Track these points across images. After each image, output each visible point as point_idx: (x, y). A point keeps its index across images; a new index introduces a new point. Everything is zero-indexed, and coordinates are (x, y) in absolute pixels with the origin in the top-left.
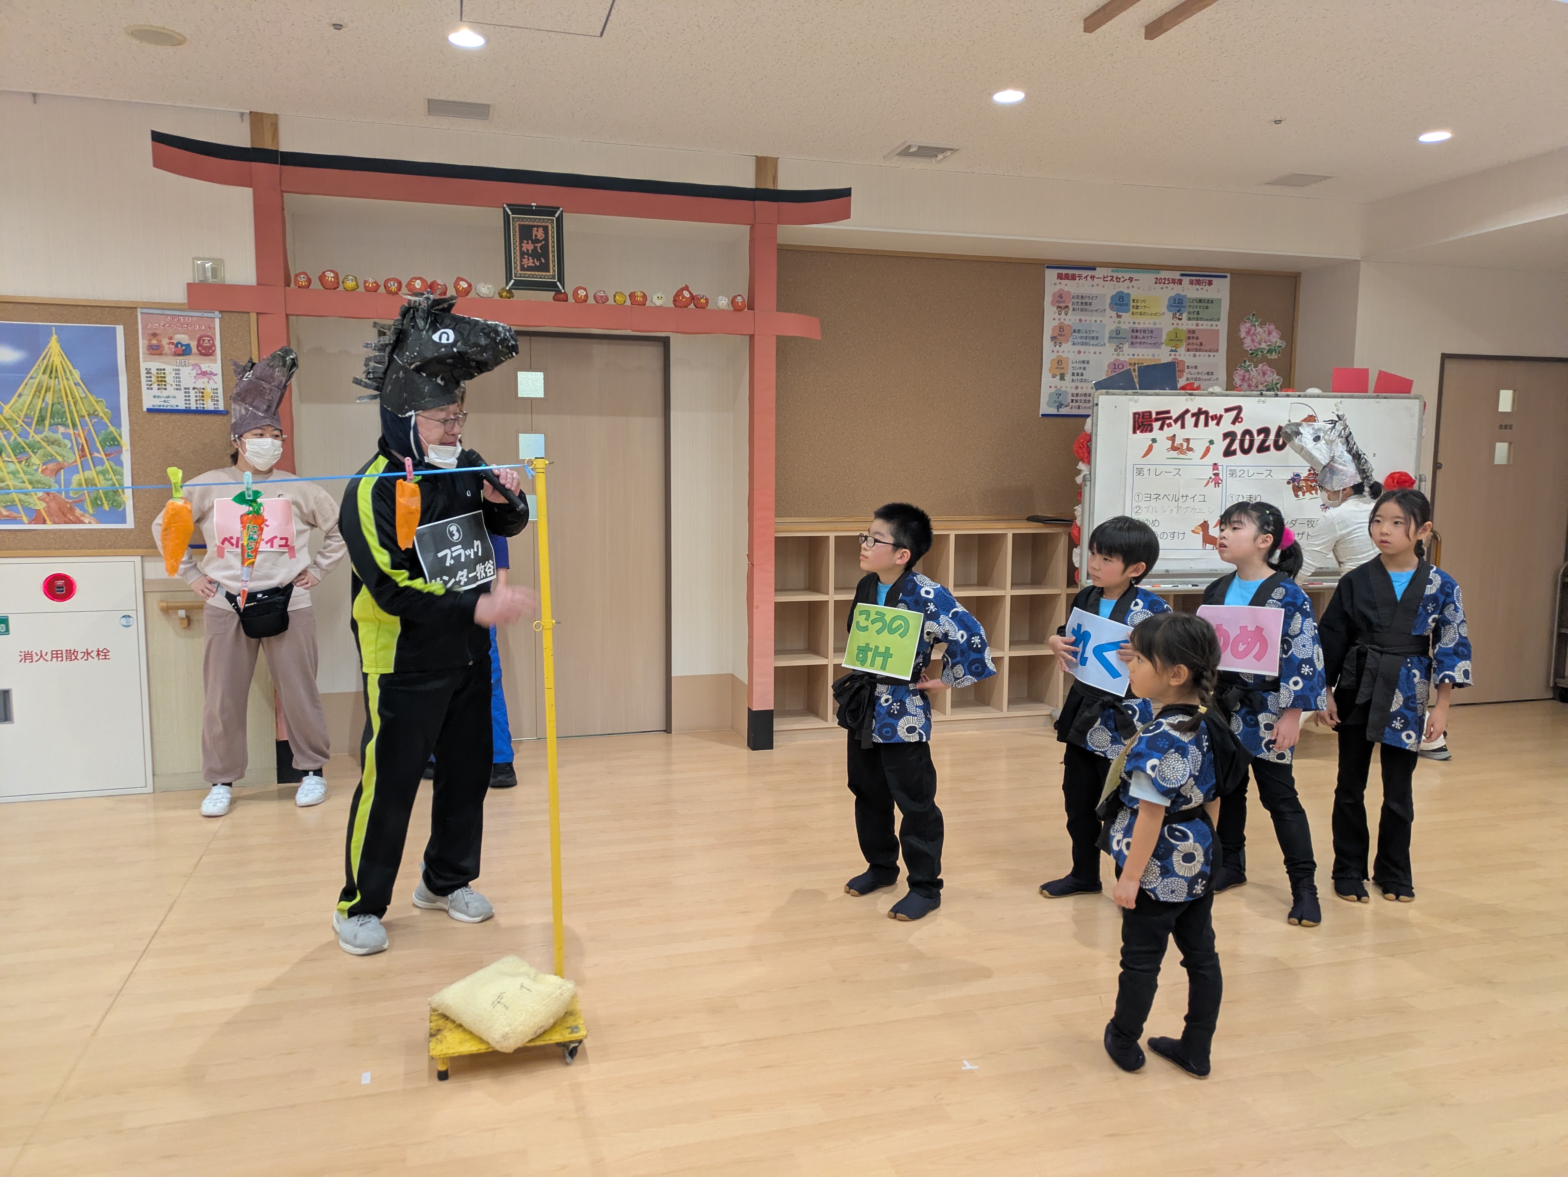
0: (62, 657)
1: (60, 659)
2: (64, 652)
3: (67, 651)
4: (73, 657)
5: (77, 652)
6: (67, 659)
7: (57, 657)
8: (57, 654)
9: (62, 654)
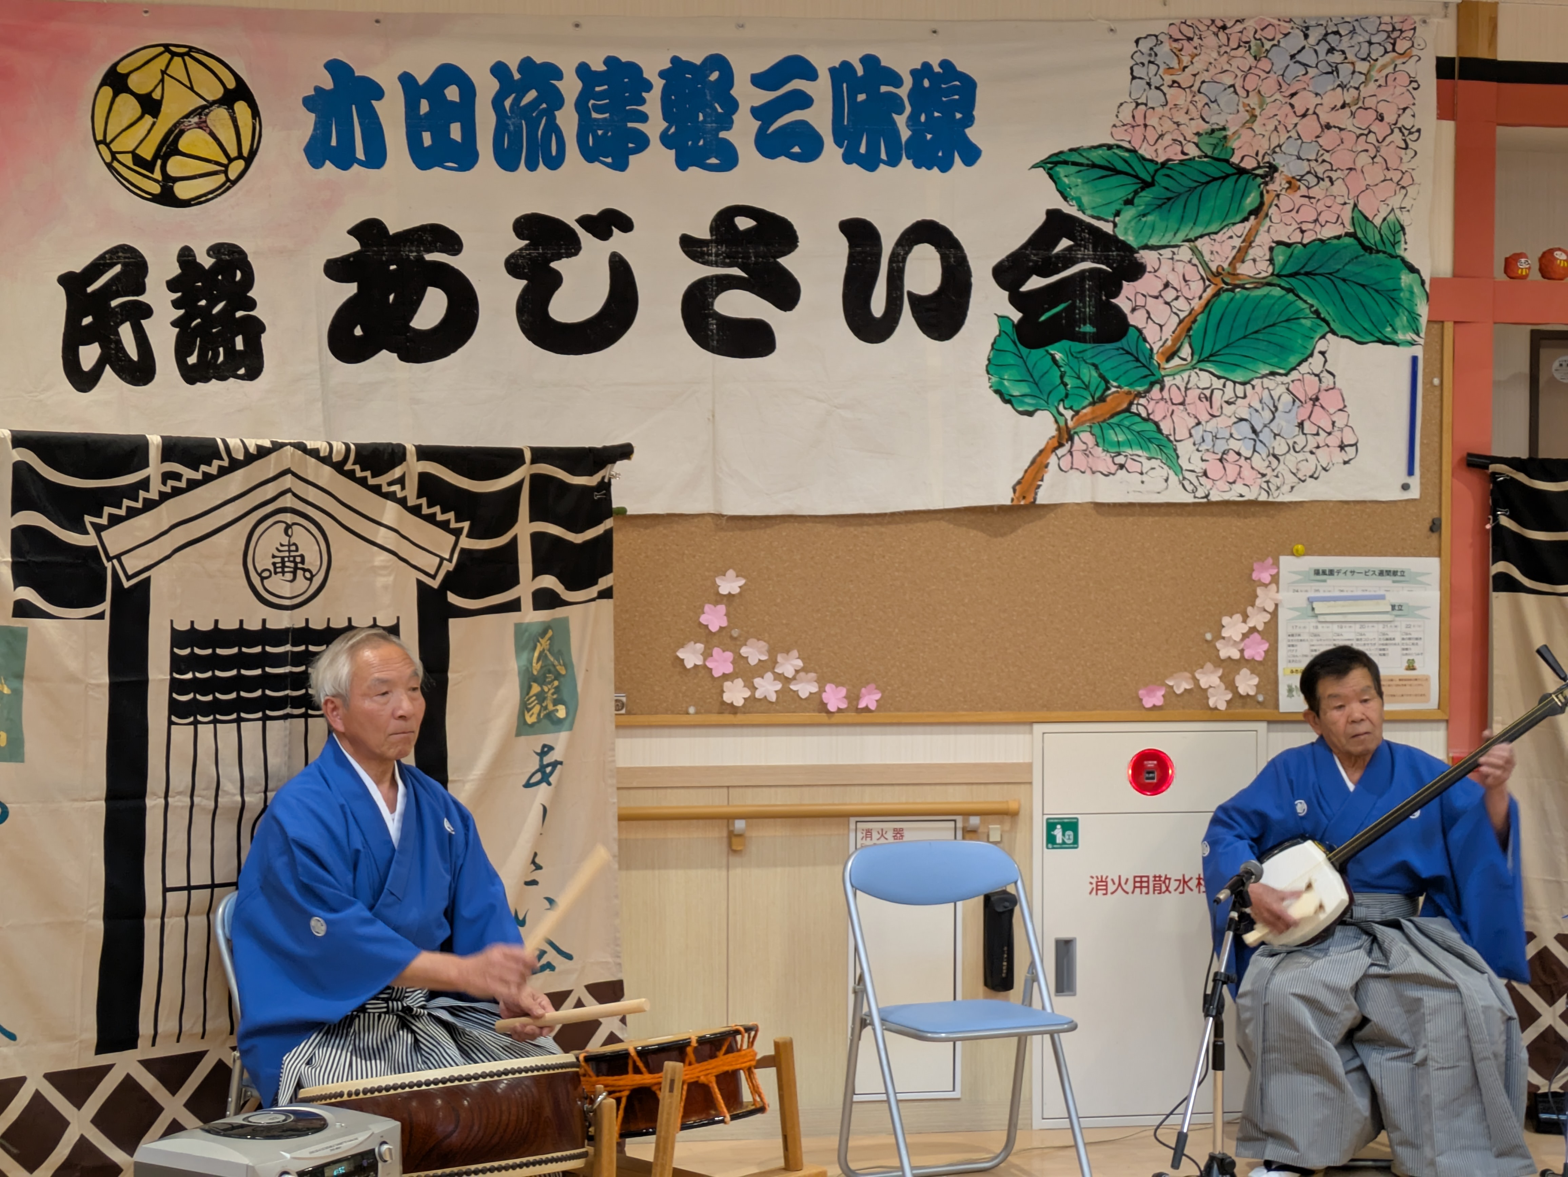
0: (1148, 887)
1: (1145, 890)
2: (1151, 879)
3: (1155, 877)
4: (1164, 888)
5: (1170, 879)
6: (1154, 890)
7: (1141, 887)
8: (1141, 882)
9: (1148, 882)
